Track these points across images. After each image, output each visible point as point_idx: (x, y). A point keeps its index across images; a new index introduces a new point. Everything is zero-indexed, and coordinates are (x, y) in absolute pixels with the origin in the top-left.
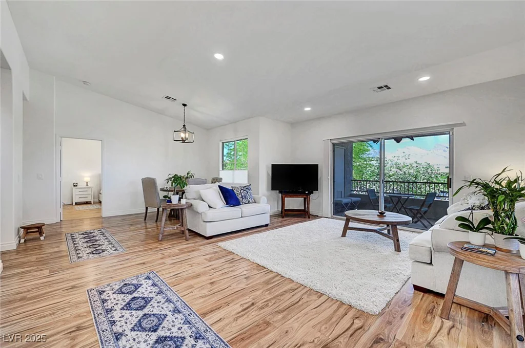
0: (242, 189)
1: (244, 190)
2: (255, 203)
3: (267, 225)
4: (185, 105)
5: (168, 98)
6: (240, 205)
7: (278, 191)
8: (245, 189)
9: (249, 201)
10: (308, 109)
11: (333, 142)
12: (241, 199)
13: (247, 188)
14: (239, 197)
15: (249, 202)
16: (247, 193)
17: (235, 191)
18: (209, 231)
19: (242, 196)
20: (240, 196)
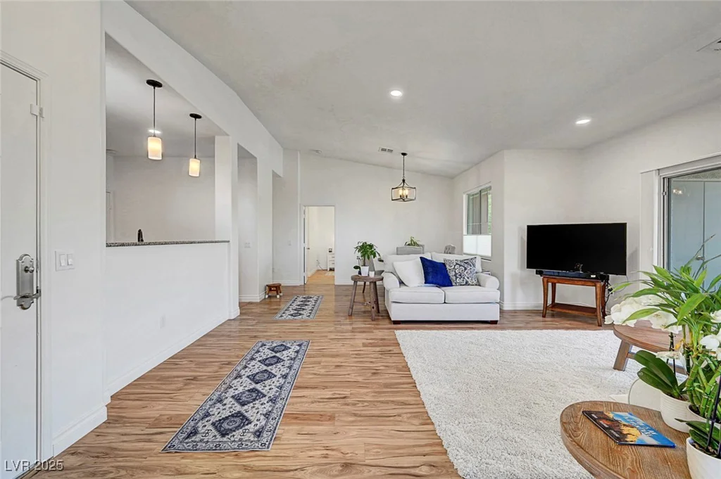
0: (457, 264)
1: (460, 265)
2: (480, 285)
3: (495, 322)
4: (404, 154)
5: (383, 150)
6: (452, 286)
7: (535, 270)
8: (462, 264)
9: (467, 282)
10: (583, 122)
11: (664, 174)
12: (454, 278)
13: (466, 263)
14: (451, 274)
15: (467, 284)
16: (466, 269)
17: (447, 266)
18: (396, 313)
19: (456, 274)
20: (454, 273)
